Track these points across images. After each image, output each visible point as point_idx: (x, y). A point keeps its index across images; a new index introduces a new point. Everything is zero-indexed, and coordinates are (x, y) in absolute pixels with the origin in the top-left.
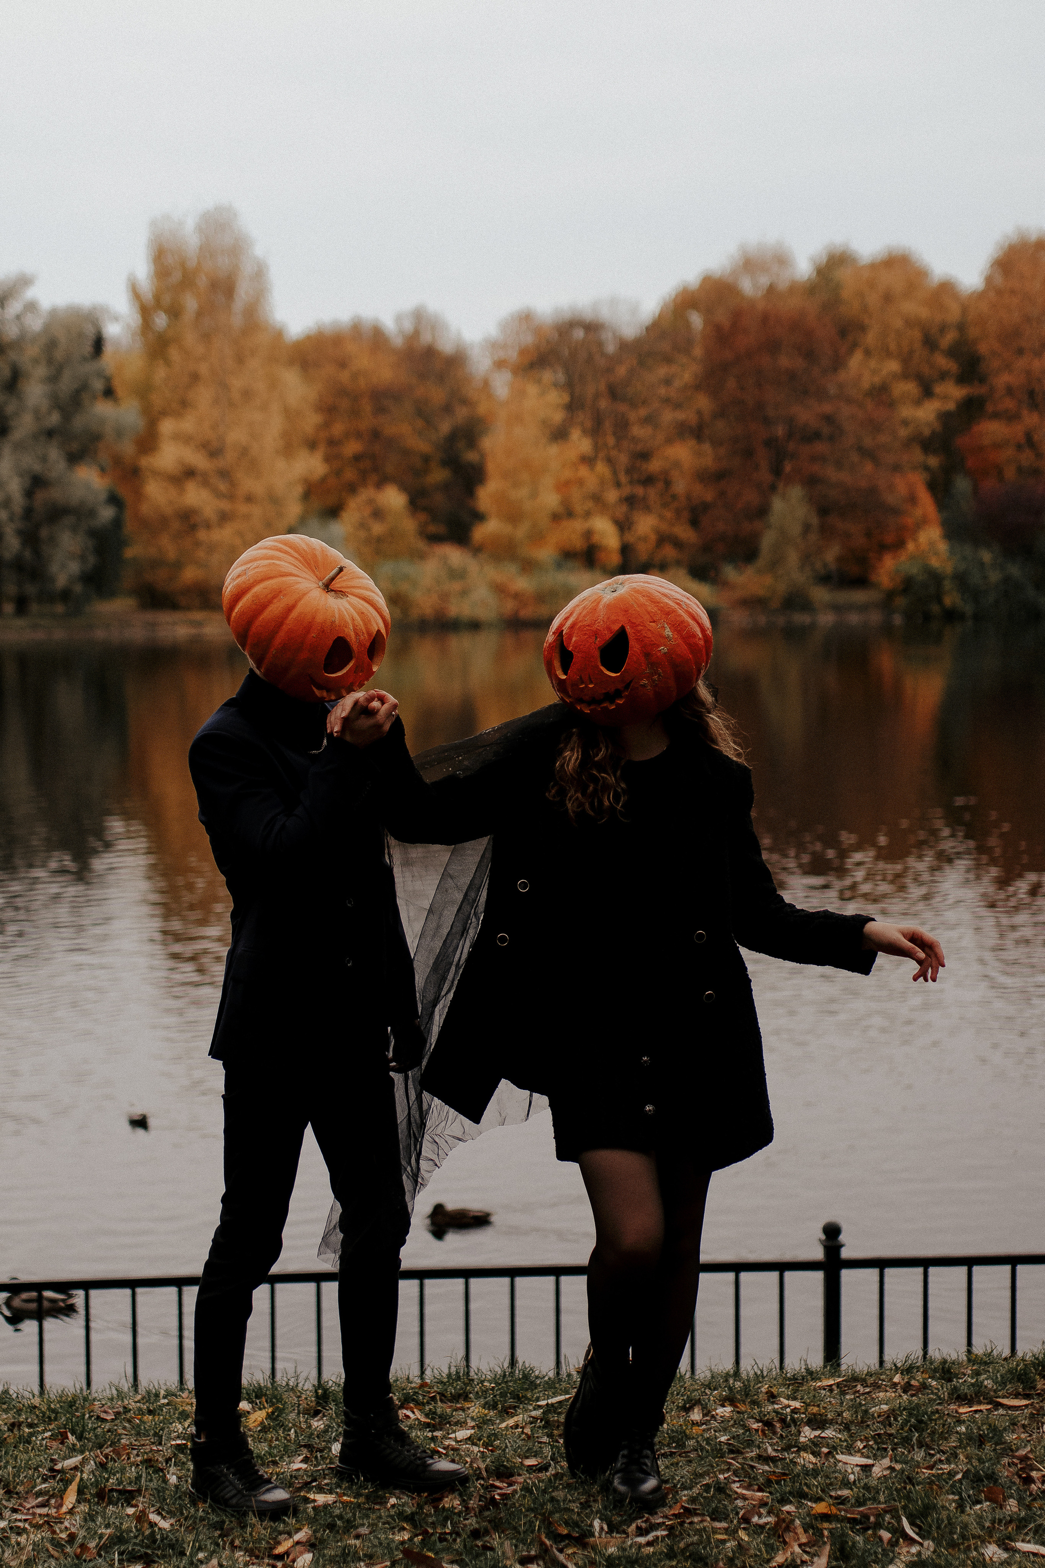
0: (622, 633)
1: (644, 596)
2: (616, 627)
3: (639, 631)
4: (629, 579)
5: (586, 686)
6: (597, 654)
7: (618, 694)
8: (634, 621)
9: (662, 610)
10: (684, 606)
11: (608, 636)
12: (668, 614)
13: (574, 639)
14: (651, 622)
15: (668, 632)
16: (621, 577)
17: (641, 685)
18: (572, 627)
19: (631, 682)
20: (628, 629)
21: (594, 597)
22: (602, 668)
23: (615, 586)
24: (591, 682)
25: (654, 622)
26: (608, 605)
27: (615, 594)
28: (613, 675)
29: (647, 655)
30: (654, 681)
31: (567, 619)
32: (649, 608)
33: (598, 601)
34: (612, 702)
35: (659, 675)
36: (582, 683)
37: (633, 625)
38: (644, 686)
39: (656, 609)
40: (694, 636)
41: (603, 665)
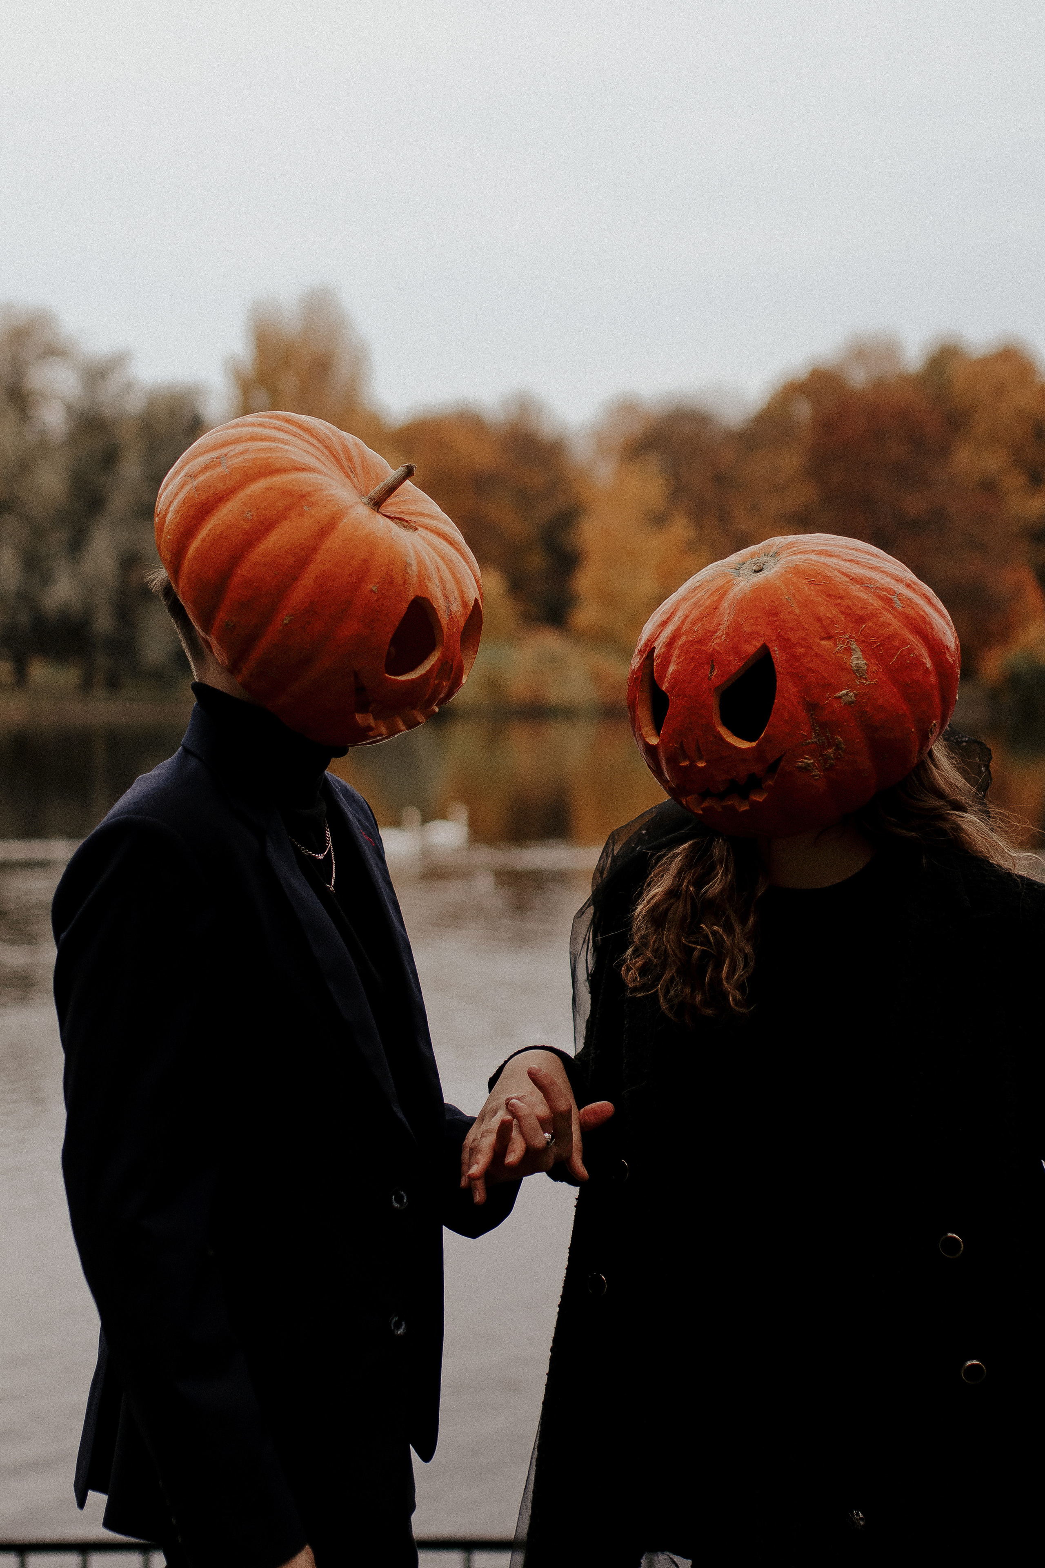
0: (763, 660)
1: (813, 582)
2: (751, 648)
3: (797, 658)
4: (791, 545)
5: (693, 765)
6: (714, 702)
7: (754, 783)
8: (790, 635)
9: (848, 612)
10: (898, 605)
11: (735, 665)
12: (860, 620)
13: (672, 668)
14: (822, 639)
15: (858, 659)
16: (778, 541)
17: (799, 768)
18: (670, 643)
19: (779, 760)
20: (776, 653)
21: (719, 583)
22: (723, 731)
23: (763, 559)
24: (701, 758)
25: (829, 638)
26: (741, 601)
27: (758, 578)
28: (744, 745)
29: (812, 707)
30: (826, 759)
31: (664, 624)
32: (822, 611)
33: (721, 593)
34: (745, 796)
35: (838, 748)
36: (686, 757)
37: (785, 644)
38: (806, 769)
39: (835, 611)
40: (917, 663)
41: (726, 723)
